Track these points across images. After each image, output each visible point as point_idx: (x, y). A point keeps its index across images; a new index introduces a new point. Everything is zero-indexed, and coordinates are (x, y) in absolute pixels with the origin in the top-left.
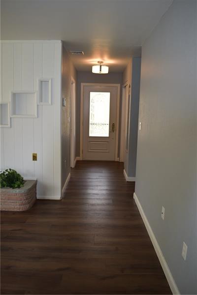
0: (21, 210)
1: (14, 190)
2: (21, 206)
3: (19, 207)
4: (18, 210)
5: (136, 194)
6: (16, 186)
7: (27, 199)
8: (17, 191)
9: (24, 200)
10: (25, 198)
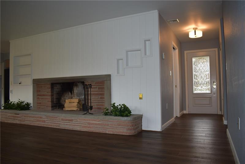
0: (128, 134)
1: (123, 117)
2: (128, 131)
3: (126, 131)
4: (126, 134)
5: (228, 129)
6: (125, 115)
7: (132, 126)
8: (126, 118)
9: (131, 126)
10: (131, 125)
